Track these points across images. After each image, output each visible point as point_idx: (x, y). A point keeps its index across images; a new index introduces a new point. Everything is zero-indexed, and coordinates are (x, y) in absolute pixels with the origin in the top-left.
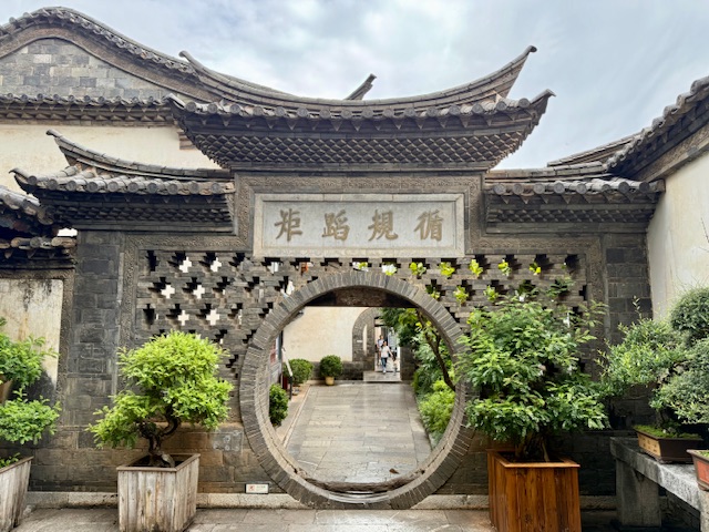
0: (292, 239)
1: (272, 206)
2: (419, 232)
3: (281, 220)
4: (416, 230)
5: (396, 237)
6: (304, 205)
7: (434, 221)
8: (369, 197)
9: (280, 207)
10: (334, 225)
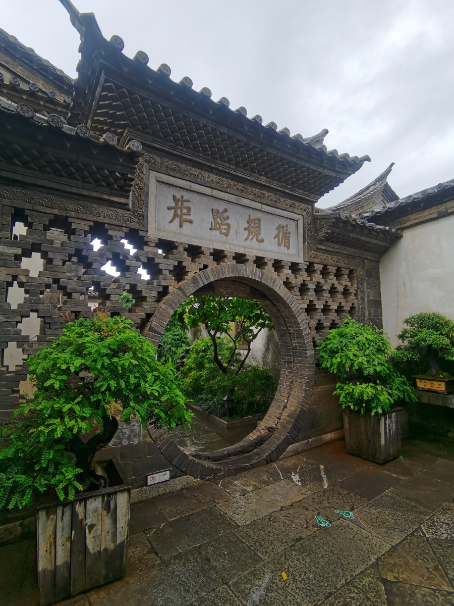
0: (184, 227)
1: (165, 188)
2: (277, 239)
3: (173, 204)
4: (275, 238)
5: (262, 241)
6: (194, 195)
7: (286, 233)
8: (246, 202)
9: (173, 191)
10: (219, 220)
